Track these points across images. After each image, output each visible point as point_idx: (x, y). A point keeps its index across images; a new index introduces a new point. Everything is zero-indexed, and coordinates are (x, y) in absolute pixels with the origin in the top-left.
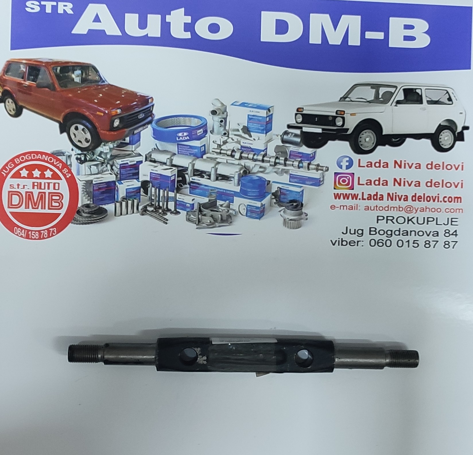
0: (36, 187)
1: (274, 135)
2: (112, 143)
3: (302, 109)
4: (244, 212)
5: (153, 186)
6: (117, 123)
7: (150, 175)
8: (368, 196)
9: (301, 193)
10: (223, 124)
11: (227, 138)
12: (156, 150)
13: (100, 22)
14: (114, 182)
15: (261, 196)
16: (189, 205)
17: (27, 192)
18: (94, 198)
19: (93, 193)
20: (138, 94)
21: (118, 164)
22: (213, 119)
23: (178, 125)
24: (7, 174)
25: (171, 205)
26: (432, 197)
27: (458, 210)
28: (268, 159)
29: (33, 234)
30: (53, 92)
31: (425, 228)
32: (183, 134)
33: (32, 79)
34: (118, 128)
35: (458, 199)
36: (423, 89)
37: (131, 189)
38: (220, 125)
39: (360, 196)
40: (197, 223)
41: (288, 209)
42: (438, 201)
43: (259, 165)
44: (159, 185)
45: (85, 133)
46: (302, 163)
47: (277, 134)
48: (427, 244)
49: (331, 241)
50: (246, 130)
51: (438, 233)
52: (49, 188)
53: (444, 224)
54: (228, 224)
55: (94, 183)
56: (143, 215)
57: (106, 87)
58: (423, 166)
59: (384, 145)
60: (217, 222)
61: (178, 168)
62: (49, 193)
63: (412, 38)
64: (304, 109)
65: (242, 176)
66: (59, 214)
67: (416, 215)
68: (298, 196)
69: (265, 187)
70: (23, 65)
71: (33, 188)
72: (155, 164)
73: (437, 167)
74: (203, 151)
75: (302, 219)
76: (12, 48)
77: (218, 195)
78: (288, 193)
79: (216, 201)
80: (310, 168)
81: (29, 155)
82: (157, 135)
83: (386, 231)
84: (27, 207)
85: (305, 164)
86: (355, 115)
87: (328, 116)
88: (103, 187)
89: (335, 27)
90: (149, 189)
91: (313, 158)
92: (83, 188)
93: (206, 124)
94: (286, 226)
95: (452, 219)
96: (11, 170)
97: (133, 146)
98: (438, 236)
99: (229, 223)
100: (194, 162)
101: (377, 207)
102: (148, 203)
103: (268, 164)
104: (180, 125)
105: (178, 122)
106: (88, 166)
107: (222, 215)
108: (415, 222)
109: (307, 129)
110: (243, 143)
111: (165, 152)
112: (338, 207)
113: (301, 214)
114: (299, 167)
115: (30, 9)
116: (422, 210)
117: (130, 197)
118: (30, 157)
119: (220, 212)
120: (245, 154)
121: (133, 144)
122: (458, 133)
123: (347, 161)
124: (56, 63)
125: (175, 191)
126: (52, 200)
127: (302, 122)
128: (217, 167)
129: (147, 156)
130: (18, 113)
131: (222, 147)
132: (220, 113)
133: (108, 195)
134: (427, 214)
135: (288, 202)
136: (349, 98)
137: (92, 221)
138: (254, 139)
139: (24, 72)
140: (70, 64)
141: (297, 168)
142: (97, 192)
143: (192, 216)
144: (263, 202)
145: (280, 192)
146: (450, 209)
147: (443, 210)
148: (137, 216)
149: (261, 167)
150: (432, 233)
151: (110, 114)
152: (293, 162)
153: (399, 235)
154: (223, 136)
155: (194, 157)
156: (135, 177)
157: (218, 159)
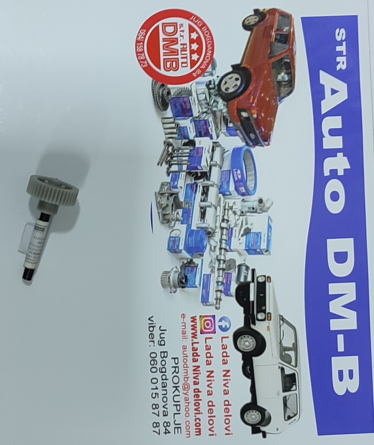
0: (182, 46)
1: (245, 257)
2: (227, 111)
3: (269, 281)
4: (173, 234)
5: (191, 150)
6: (244, 114)
7: (201, 147)
8: (196, 347)
9: (194, 286)
10: (251, 210)
11: (239, 214)
12: (223, 152)
13: (332, 95)
14: (192, 115)
15: (189, 249)
16: (176, 184)
17: (177, 39)
18: (176, 98)
19: (180, 98)
20: (272, 132)
21: (208, 118)
22: (255, 201)
23: (247, 170)
24: (192, 21)
25: (175, 168)
26: (199, 408)
27: (188, 433)
28: (223, 253)
29: (140, 46)
30: (267, 56)
31: (170, 403)
32: (239, 175)
33: (277, 37)
34: (240, 116)
35: (199, 432)
36: (297, 392)
37: (186, 131)
38: (250, 207)
39: (195, 340)
40: (161, 192)
41: (179, 275)
42: (195, 414)
43: (217, 246)
44: (192, 156)
45: (233, 87)
46: (221, 285)
47: (246, 260)
48: (156, 406)
49: (152, 317)
50: (247, 232)
51: (166, 415)
52: (182, 58)
53: (175, 421)
54: (161, 220)
55: (190, 97)
56: (165, 143)
57: (275, 103)
58: (226, 397)
59: (244, 358)
60: (162, 210)
61: (209, 172)
62: (178, 59)
63: (341, 378)
64: (270, 283)
65: (206, 231)
66: (160, 68)
67: (181, 394)
68: (191, 283)
69: (197, 252)
70: (289, 29)
71: (181, 44)
72: (210, 151)
73: (227, 410)
74: (225, 193)
75: (171, 288)
76: (303, 19)
77: (187, 209)
78: (194, 273)
79: (181, 208)
80: (217, 292)
81: (211, 39)
82: (236, 151)
83: (165, 366)
84: (164, 40)
85: (221, 288)
86: (268, 331)
87: (265, 305)
88: (187, 106)
89: (345, 306)
90: (188, 147)
91: (227, 294)
92: (184, 88)
93: (249, 195)
94: (163, 274)
95: (180, 428)
96: (196, 24)
97: (225, 131)
98: (164, 416)
99: (162, 222)
100: (215, 186)
101: (187, 356)
102: (176, 147)
103: (218, 254)
104: (247, 172)
105: (249, 169)
106: (204, 91)
107: (169, 215)
108: (175, 394)
109: (253, 288)
110: (236, 230)
111: (222, 159)
112: (184, 321)
113: (175, 287)
114: (218, 282)
115: (338, 32)
116: (186, 399)
117: (180, 131)
118: (208, 40)
119: (172, 213)
120: (226, 232)
121: (227, 130)
122: (259, 428)
123: (226, 326)
124: (293, 58)
125: (188, 171)
126: (172, 62)
127: (258, 283)
128: (213, 207)
129: (218, 144)
130: (246, 27)
131: (230, 211)
132: (260, 206)
133: (180, 110)
134: (183, 404)
135: (186, 275)
136: (283, 324)
137: (155, 98)
138: (239, 240)
139: (283, 30)
140: (293, 71)
141: (217, 281)
142: (181, 100)
143: (166, 187)
144: (184, 252)
145: (194, 267)
146: (189, 425)
147: (188, 419)
148: (163, 138)
149: (215, 247)
150: (166, 410)
151: (252, 108)
152: (222, 276)
153: (162, 379)
154: (241, 210)
155: (219, 186)
156: (198, 133)
157: (220, 208)
